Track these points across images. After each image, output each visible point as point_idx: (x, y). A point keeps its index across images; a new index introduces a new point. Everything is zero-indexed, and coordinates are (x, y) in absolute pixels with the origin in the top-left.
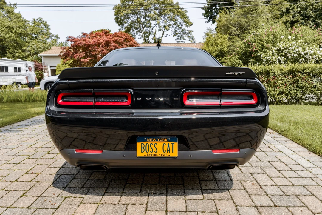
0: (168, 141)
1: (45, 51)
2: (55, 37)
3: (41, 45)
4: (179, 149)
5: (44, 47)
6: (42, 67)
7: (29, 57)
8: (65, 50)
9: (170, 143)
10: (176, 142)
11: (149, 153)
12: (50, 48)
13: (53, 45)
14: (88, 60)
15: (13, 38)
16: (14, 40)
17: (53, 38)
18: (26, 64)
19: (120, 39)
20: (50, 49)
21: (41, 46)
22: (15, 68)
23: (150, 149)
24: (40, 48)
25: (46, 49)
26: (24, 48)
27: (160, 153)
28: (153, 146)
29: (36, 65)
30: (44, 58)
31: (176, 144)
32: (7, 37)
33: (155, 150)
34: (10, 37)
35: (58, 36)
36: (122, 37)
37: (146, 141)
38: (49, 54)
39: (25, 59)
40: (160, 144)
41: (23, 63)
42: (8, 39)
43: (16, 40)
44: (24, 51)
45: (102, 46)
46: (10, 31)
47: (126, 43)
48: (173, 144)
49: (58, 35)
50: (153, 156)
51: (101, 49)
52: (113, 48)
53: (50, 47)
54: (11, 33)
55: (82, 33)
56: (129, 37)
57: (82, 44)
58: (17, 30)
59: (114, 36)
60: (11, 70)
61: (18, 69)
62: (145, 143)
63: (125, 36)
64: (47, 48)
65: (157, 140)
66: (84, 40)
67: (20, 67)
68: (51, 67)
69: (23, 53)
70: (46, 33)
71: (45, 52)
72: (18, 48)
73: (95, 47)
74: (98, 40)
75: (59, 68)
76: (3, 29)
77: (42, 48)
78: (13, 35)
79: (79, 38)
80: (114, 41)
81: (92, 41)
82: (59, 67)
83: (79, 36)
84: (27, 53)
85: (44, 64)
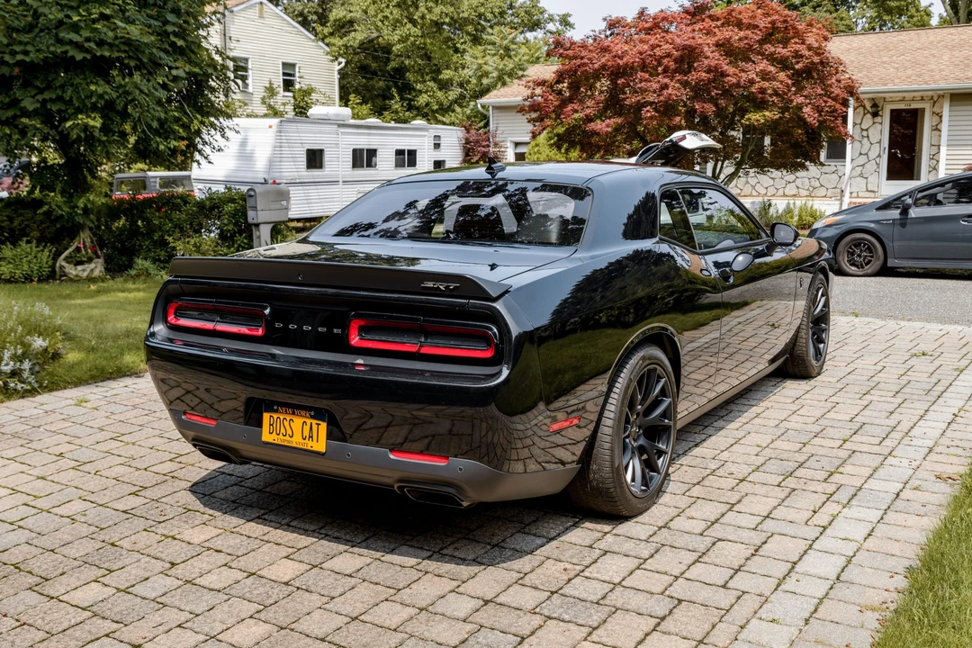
0: (312, 417)
1: (504, 84)
2: (557, 24)
3: (492, 63)
4: (330, 436)
5: (502, 70)
6: (488, 146)
7: (453, 111)
8: (538, 91)
9: (314, 422)
10: (324, 421)
11: (281, 436)
12: (520, 73)
13: (538, 58)
14: (608, 126)
15: (415, 41)
16: (419, 48)
17: (551, 27)
18: (435, 136)
19: (742, 34)
20: (523, 76)
21: (490, 69)
22: (399, 153)
23: (283, 430)
24: (486, 74)
25: (506, 78)
26: (446, 74)
27: (297, 441)
28: (286, 423)
29: (467, 141)
30: (498, 114)
31: (324, 426)
32: (396, 38)
33: (289, 432)
34: (403, 40)
35: (569, 19)
36: (756, 27)
37: (276, 411)
38: (512, 99)
39: (440, 118)
40: (298, 422)
41: (426, 133)
42: (398, 47)
43: (423, 49)
44: (444, 86)
45: (665, 71)
46: (407, 17)
47: (773, 49)
48: (318, 424)
49: (568, 15)
50: (286, 444)
51: (659, 82)
52: (704, 74)
53: (523, 70)
54: (409, 26)
55: (605, 19)
56: (785, 21)
57: (596, 66)
58: (426, 11)
59: (723, 25)
60: (385, 161)
61: (406, 158)
62: (275, 416)
63: (769, 19)
64: (510, 75)
65: (294, 413)
66: (605, 50)
67: (415, 151)
68: (517, 144)
69: (439, 94)
70: (526, 12)
71: (504, 90)
72: (427, 74)
73: (640, 74)
74: (653, 47)
75: (535, 153)
76: (387, 13)
77: (495, 74)
78: (416, 31)
79: (591, 41)
80: (717, 45)
81: (630, 52)
82: (536, 149)
83: (591, 33)
84: (454, 93)
85: (494, 136)
